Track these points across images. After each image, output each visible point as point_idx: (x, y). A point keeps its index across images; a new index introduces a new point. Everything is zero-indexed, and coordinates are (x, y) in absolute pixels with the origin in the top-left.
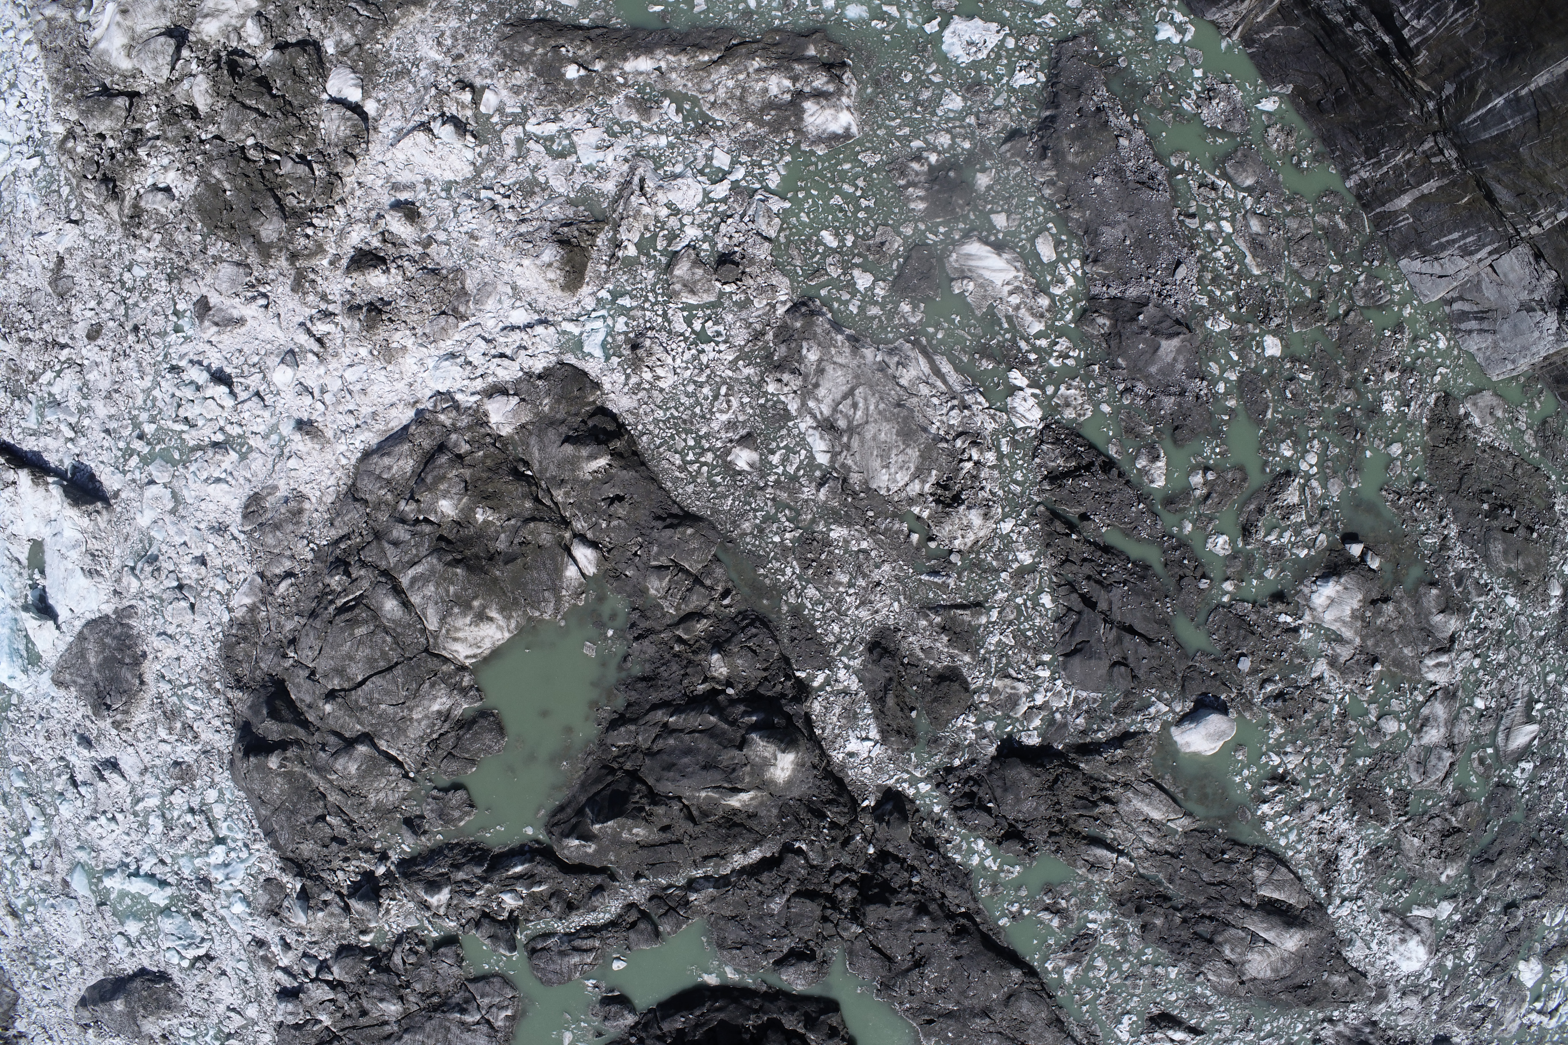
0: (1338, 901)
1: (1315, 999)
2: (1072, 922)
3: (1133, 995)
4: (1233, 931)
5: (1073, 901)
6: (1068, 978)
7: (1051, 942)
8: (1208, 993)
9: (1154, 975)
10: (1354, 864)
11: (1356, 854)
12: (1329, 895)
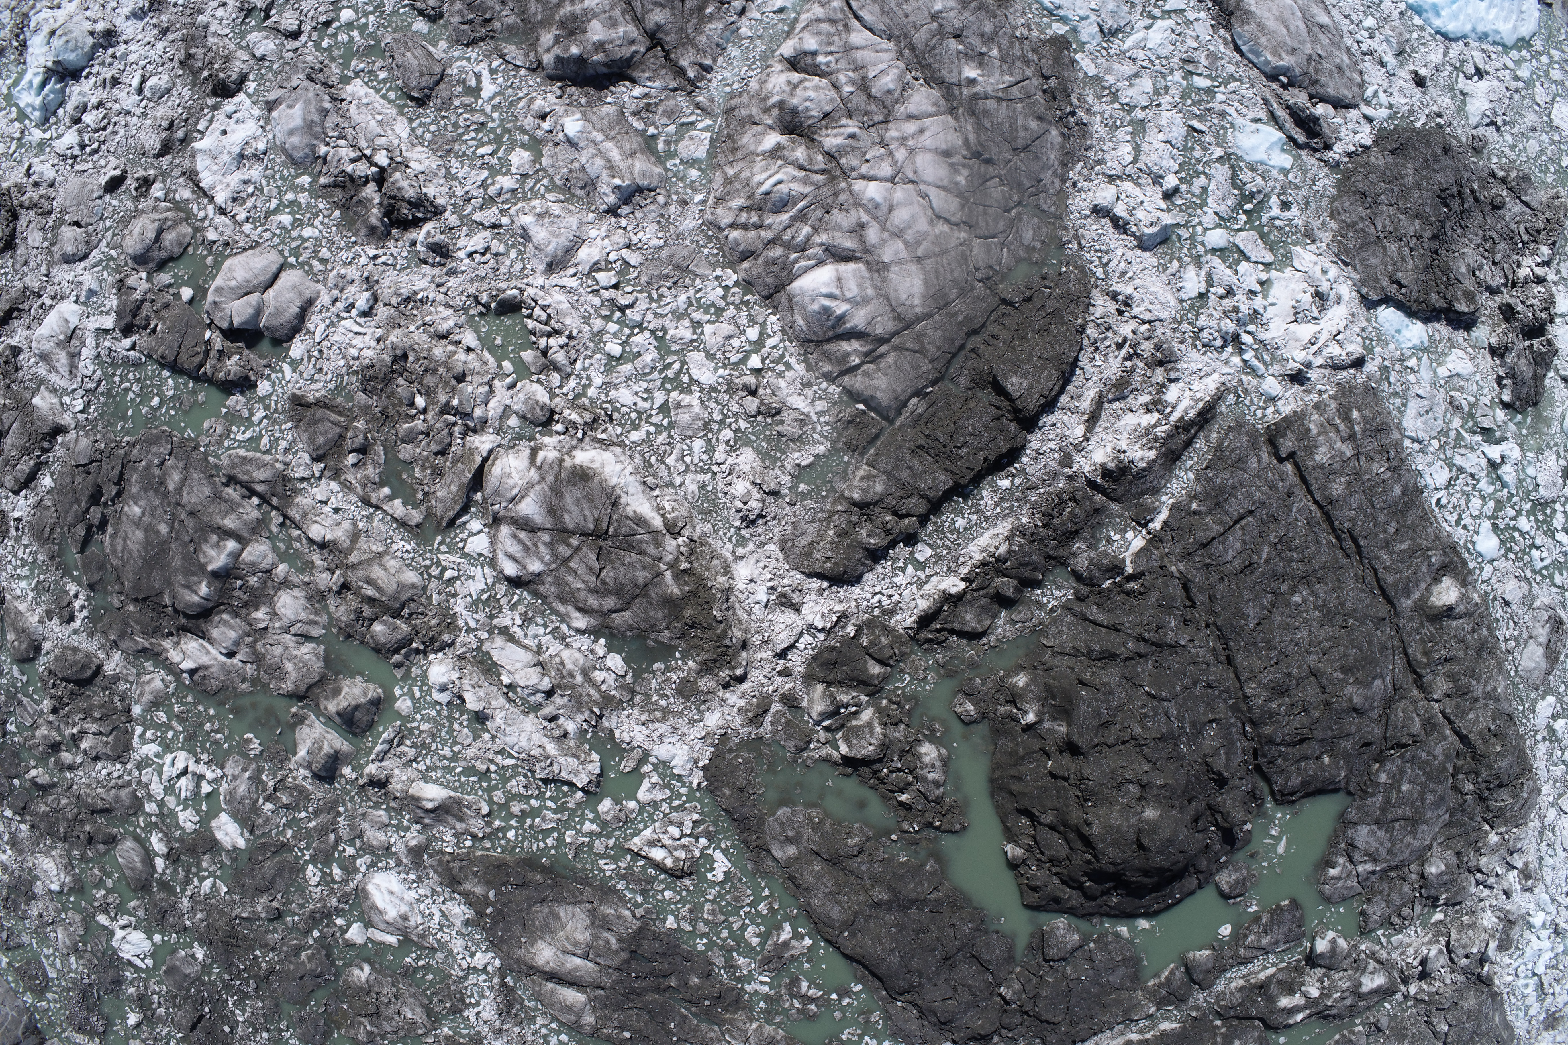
0: (490, 968)
1: (499, 867)
2: (786, 985)
3: (713, 902)
4: (609, 963)
5: (787, 1005)
6: (787, 927)
7: (807, 965)
8: (626, 892)
9: (693, 922)
10: (478, 1004)
11: (478, 1014)
12: (503, 978)
